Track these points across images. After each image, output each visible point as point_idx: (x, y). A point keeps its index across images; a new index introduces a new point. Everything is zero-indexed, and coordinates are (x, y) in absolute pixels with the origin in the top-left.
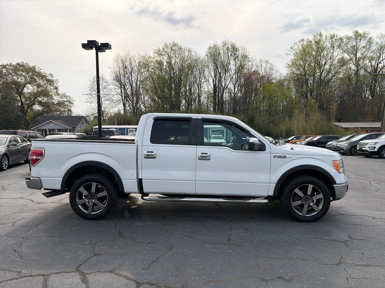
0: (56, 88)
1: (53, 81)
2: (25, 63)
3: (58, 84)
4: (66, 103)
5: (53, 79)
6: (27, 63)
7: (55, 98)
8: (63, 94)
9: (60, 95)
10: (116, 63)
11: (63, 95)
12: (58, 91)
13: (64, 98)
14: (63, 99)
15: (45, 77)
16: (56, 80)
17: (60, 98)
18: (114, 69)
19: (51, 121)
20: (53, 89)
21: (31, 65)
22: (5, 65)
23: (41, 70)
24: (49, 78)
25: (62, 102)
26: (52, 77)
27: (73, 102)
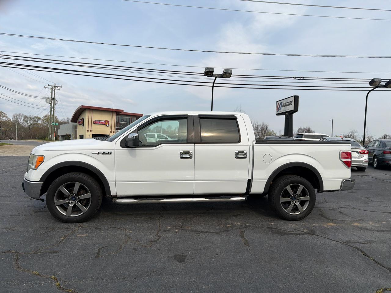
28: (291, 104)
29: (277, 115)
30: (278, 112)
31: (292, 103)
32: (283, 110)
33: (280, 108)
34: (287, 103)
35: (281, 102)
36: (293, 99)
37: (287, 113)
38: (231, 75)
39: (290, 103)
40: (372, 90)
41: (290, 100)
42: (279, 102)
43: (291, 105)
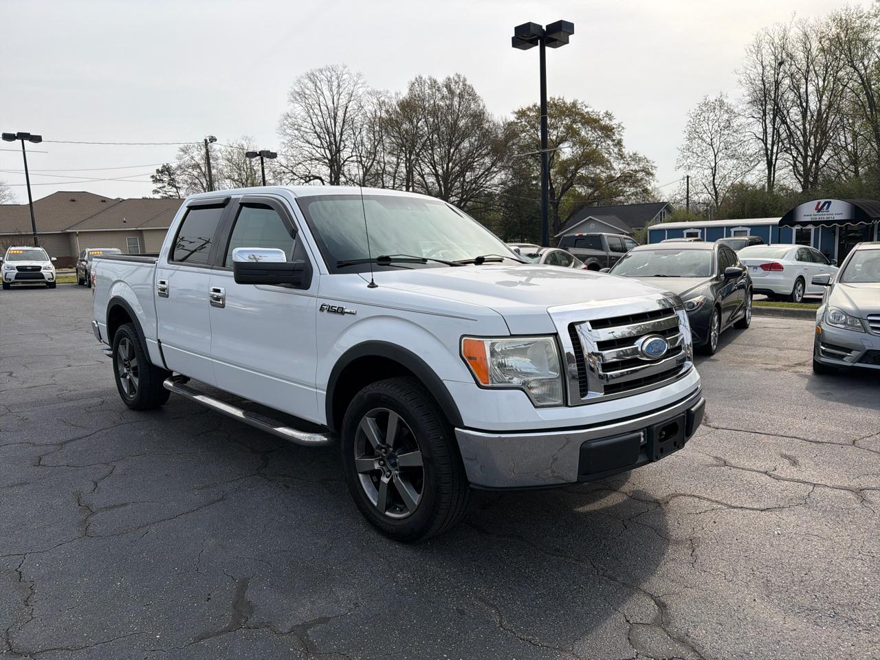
0: (619, 144)
1: (613, 128)
2: (557, 98)
3: (623, 134)
4: (640, 175)
5: (613, 123)
6: (561, 98)
7: (615, 165)
8: (631, 154)
9: (625, 157)
10: (754, 56)
11: (630, 157)
12: (623, 150)
13: (633, 163)
14: (632, 167)
15: (597, 121)
16: (619, 125)
17: (625, 165)
18: (748, 72)
19: (590, 219)
20: (612, 147)
21: (569, 101)
22: (524, 109)
23: (586, 107)
24: (605, 122)
25: (629, 173)
26: (610, 119)
27: (654, 172)
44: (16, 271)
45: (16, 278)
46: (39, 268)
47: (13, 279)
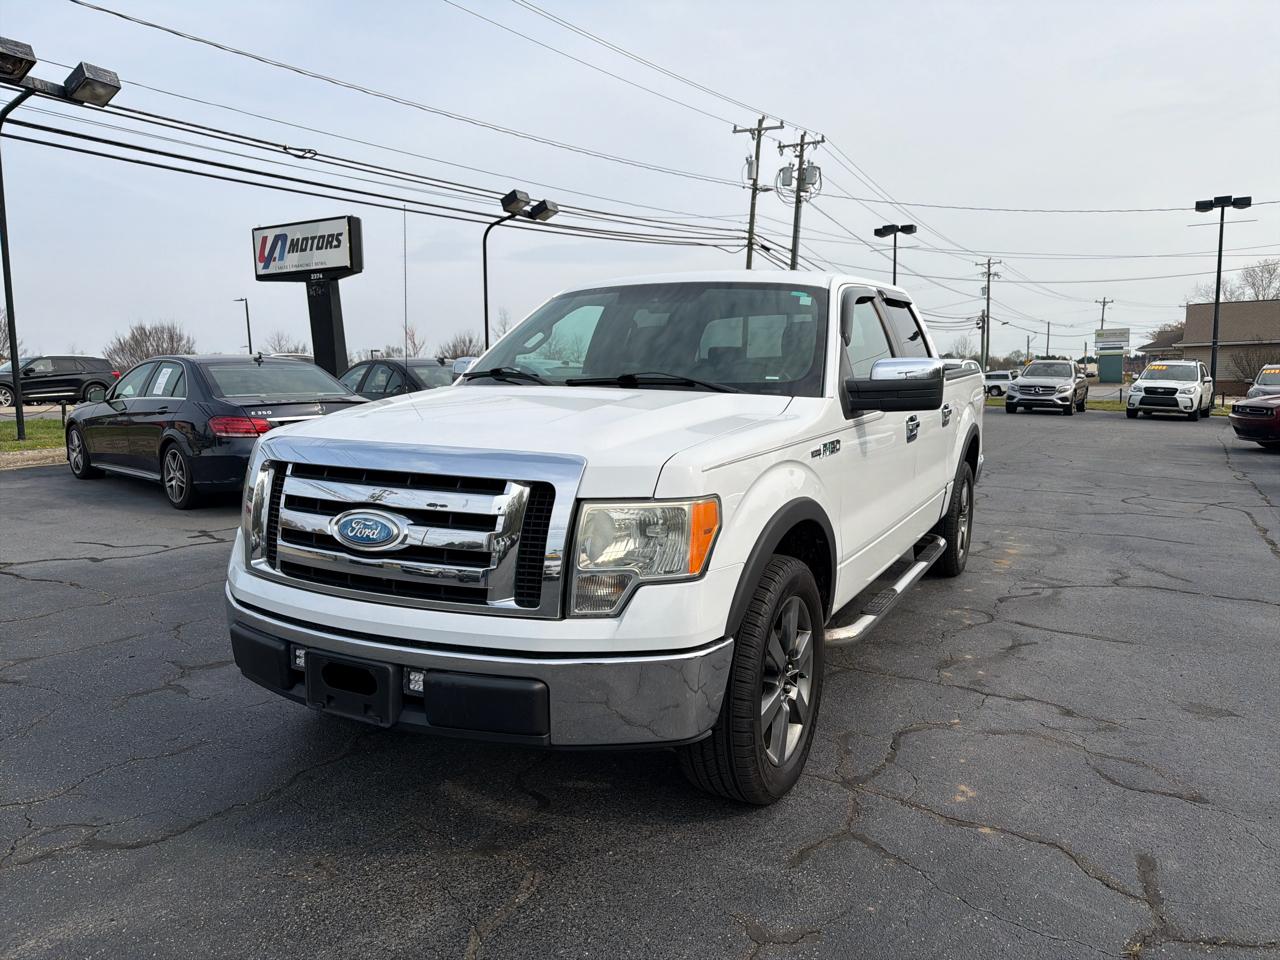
28: (335, 243)
29: (260, 278)
30: (266, 267)
31: (339, 241)
32: (292, 262)
33: (277, 254)
34: (313, 238)
35: (278, 231)
36: (343, 227)
37: (314, 276)
38: (107, 104)
39: (330, 241)
40: (497, 223)
41: (325, 230)
42: (271, 235)
43: (338, 246)
44: (1143, 394)
45: (1141, 403)
46: (1175, 391)
47: (1137, 405)
